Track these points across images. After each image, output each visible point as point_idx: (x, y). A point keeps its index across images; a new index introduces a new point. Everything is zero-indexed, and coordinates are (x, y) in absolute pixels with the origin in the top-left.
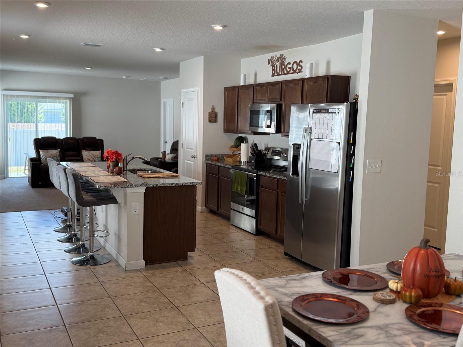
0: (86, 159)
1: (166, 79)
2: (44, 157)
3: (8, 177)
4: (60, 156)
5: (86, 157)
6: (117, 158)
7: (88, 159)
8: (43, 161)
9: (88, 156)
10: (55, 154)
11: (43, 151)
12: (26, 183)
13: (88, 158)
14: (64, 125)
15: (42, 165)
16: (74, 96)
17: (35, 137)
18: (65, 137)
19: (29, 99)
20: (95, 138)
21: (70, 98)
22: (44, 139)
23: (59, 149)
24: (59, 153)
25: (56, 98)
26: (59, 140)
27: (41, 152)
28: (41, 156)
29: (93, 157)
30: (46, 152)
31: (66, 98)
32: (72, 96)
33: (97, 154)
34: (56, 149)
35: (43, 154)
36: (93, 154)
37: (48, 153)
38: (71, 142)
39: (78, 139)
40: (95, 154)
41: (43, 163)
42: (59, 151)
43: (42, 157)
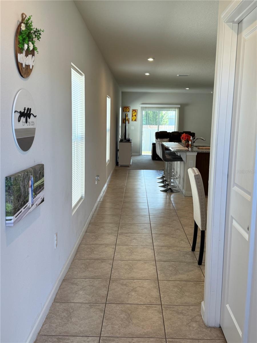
3: (141, 155)
6: (187, 138)
11: (160, 139)
12: (150, 158)
14: (174, 126)
16: (181, 106)
17: (157, 131)
18: (173, 131)
19: (155, 109)
21: (178, 108)
22: (161, 132)
23: (169, 138)
25: (170, 108)
26: (169, 133)
31: (175, 108)
32: (179, 106)
34: (167, 138)
37: (163, 140)
38: (176, 134)
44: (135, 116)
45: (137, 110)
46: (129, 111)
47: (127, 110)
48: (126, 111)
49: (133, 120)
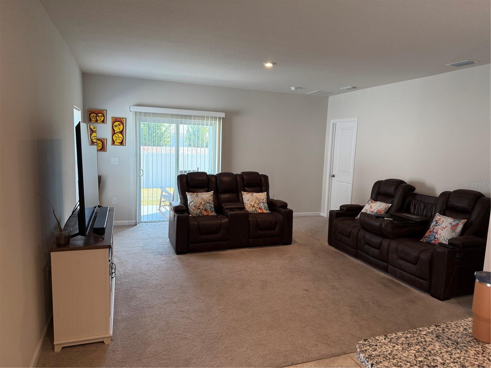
0: (249, 205)
1: (355, 89)
2: (192, 203)
4: (213, 201)
5: (249, 201)
7: (251, 205)
8: (191, 209)
9: (250, 200)
10: (207, 198)
11: (191, 195)
13: (251, 203)
15: (190, 215)
16: (226, 115)
20: (257, 173)
21: (220, 118)
23: (213, 191)
24: (212, 198)
25: (203, 117)
26: (213, 176)
27: (189, 196)
28: (189, 202)
29: (257, 202)
30: (195, 196)
31: (216, 118)
32: (223, 115)
33: (261, 197)
34: (208, 191)
35: (191, 199)
36: (257, 198)
37: (198, 197)
38: (227, 179)
39: (236, 174)
40: (259, 198)
41: (191, 213)
42: (212, 194)
43: (190, 204)
44: (121, 132)
45: (126, 119)
46: (103, 122)
47: (98, 118)
48: (97, 121)
49: (115, 143)
